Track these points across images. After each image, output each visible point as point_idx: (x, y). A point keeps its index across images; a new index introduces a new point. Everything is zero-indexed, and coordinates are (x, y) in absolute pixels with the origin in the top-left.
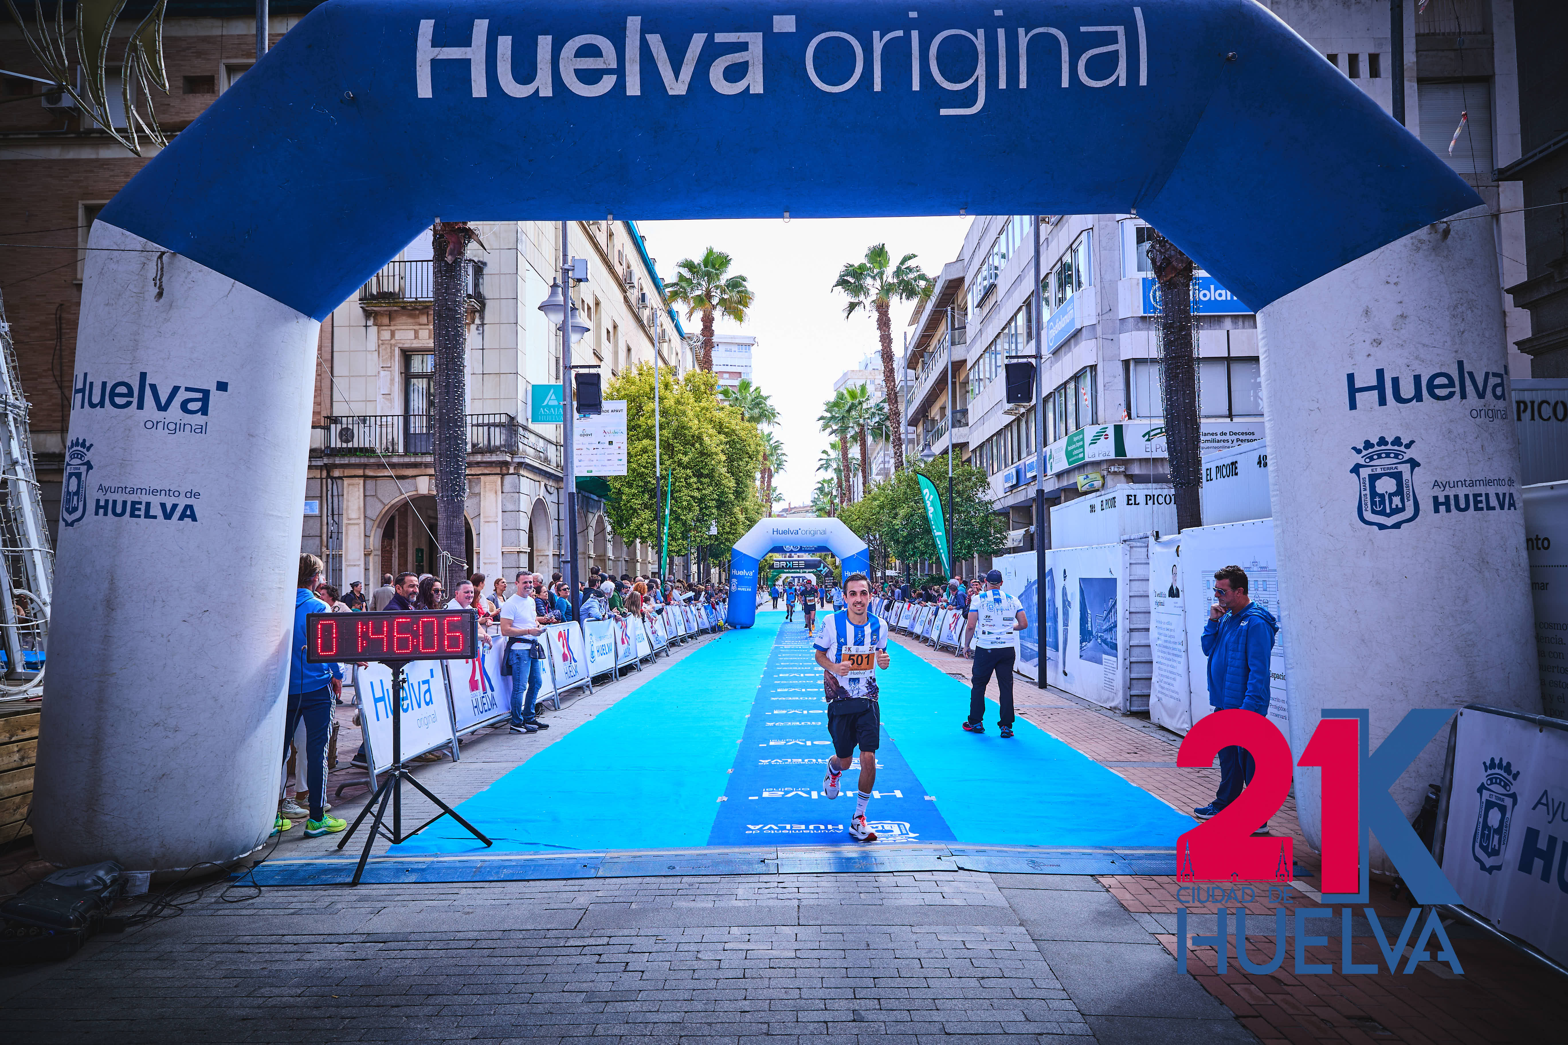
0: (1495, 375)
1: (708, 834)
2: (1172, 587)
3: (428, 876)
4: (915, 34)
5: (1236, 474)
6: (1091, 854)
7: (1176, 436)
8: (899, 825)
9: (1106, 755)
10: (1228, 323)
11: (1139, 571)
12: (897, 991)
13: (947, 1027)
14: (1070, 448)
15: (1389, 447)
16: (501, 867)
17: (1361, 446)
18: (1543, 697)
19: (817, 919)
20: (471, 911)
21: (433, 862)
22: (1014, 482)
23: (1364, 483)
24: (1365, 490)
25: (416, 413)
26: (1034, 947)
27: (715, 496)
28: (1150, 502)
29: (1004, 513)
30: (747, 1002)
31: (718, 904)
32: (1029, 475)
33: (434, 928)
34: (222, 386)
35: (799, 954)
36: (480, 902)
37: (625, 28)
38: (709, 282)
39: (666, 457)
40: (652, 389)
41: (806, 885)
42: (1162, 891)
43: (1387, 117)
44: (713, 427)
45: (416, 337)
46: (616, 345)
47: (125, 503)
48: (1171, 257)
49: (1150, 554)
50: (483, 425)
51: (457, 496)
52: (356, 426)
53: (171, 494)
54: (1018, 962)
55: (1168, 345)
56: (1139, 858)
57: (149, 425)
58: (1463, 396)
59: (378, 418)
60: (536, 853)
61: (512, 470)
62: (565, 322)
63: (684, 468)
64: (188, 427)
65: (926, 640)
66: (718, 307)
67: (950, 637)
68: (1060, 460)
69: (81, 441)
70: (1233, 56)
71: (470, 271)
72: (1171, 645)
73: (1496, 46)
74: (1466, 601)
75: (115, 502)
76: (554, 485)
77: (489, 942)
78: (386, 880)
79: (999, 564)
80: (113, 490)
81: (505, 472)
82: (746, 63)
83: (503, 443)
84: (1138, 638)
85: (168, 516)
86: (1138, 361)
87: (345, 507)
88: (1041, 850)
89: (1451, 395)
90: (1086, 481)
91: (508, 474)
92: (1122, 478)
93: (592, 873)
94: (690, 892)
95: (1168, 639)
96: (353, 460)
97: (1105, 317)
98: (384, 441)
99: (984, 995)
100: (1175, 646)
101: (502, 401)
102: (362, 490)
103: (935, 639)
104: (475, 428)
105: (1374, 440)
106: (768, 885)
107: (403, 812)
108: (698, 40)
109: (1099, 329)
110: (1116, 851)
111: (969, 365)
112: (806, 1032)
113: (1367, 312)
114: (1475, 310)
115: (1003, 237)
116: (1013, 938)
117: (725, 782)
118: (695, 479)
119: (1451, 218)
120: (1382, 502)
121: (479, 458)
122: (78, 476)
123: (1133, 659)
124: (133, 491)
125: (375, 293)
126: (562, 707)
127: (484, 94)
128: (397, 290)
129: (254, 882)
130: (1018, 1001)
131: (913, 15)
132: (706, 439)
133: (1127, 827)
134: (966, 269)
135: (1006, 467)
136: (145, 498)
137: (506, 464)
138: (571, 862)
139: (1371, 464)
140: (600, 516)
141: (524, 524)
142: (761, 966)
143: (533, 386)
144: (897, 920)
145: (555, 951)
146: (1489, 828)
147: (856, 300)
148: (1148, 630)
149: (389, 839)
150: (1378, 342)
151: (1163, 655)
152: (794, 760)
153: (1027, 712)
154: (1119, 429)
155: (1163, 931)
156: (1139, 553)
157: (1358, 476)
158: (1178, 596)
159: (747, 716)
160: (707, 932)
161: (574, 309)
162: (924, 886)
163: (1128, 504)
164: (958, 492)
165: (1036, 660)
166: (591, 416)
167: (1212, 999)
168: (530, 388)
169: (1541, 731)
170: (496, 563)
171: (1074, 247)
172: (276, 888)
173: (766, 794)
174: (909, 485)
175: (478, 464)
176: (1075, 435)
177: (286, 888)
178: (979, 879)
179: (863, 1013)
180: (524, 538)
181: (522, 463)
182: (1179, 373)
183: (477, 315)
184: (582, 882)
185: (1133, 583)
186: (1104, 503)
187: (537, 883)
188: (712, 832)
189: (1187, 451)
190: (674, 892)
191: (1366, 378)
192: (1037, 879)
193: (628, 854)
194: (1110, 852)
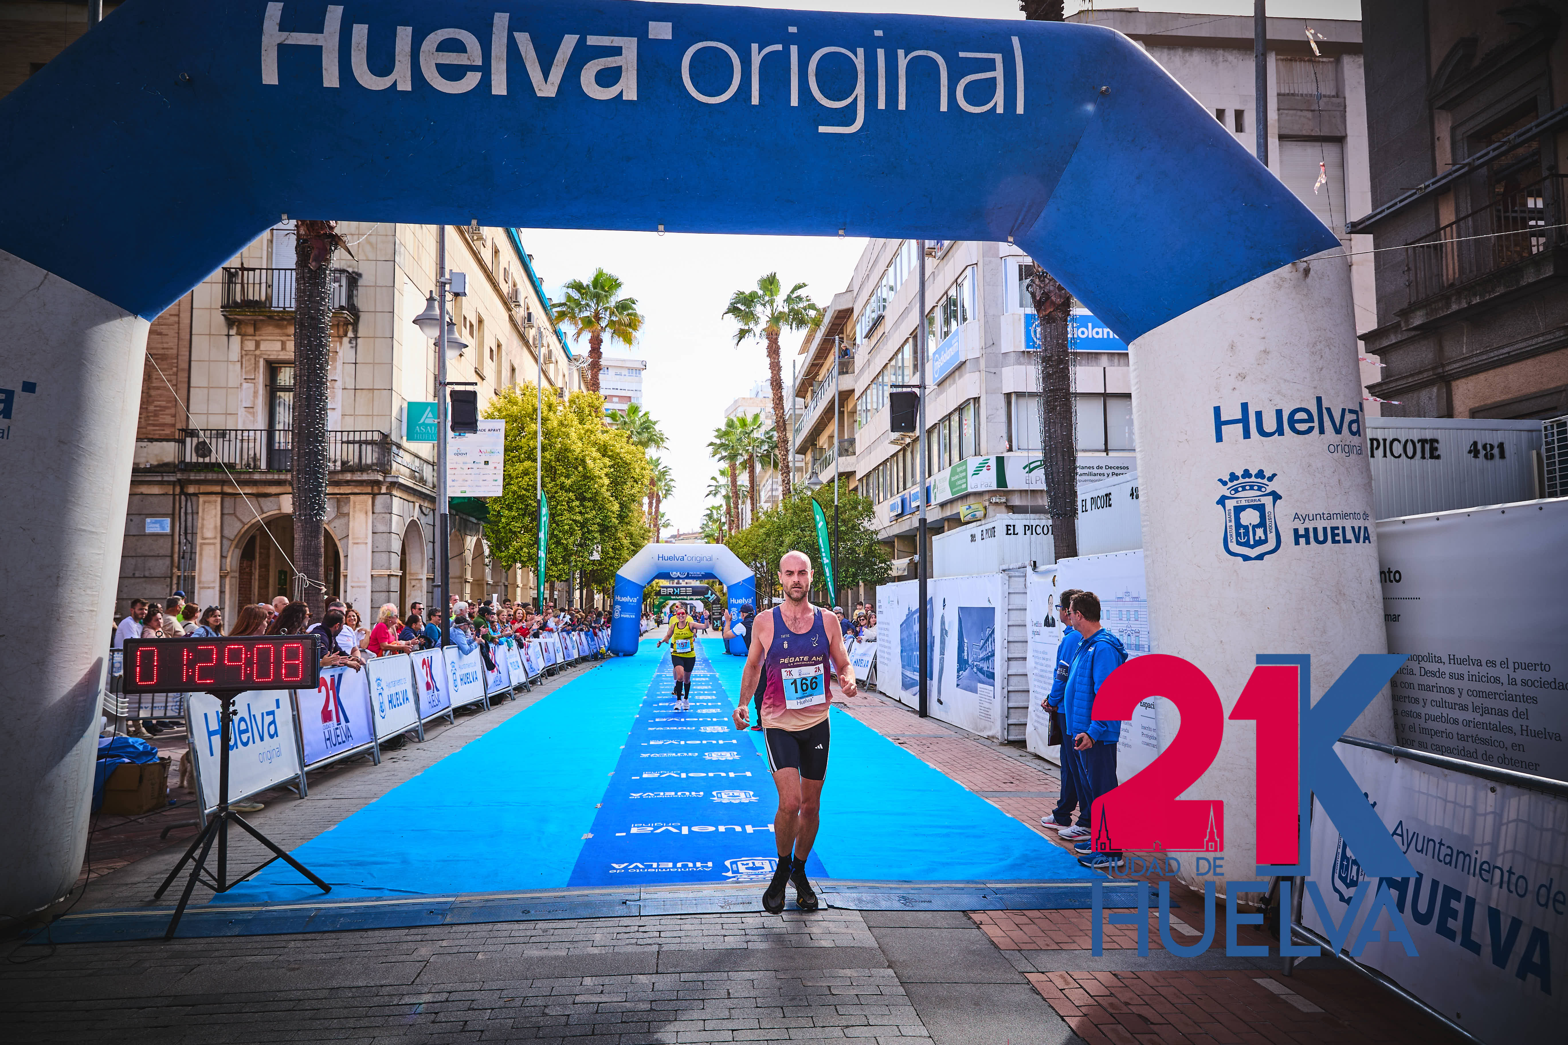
0: (1351, 411)
1: (569, 874)
2: (1048, 616)
3: (253, 928)
4: (794, 49)
5: (1110, 506)
6: (963, 889)
7: (1054, 468)
9: (983, 785)
10: (1104, 361)
11: (1017, 601)
14: (953, 479)
15: (1253, 479)
16: (337, 915)
17: (1226, 478)
18: (1396, 726)
19: (677, 966)
20: (297, 966)
21: (261, 912)
22: (900, 511)
23: (1229, 514)
24: (1230, 521)
25: (281, 427)
26: (901, 990)
27: (598, 520)
28: (1028, 532)
29: (889, 542)
31: (573, 952)
32: (914, 505)
33: (252, 988)
35: (654, 1005)
36: (308, 957)
37: (491, 25)
38: (598, 304)
39: (547, 480)
40: (535, 410)
41: (668, 928)
42: (1033, 926)
43: (1253, 157)
44: (598, 450)
45: (283, 348)
46: (499, 365)
48: (1050, 292)
49: (1028, 584)
50: (354, 442)
51: (316, 515)
52: (214, 440)
54: (884, 1008)
55: (1047, 377)
56: (1011, 892)
58: (1322, 431)
59: (239, 433)
60: (379, 899)
61: (384, 490)
62: (441, 337)
63: (566, 491)
66: (608, 329)
68: (944, 491)
70: (1107, 90)
71: (344, 282)
73: (1347, 109)
74: (1324, 632)
76: (429, 506)
77: (313, 1002)
78: (205, 933)
79: (882, 592)
81: (376, 491)
82: (620, 68)
83: (375, 461)
84: (1015, 668)
86: (1020, 395)
87: (199, 525)
88: (912, 886)
89: (1311, 429)
91: (380, 494)
92: (1003, 508)
93: (439, 919)
94: (544, 939)
95: (1044, 668)
96: (210, 476)
97: (989, 351)
98: (245, 456)
101: (375, 418)
102: (219, 508)
104: (345, 446)
105: (1239, 473)
106: (628, 930)
107: (229, 856)
108: (569, 42)
109: (982, 362)
110: (989, 885)
111: (857, 394)
113: (1232, 347)
114: (1333, 348)
115: (891, 270)
116: (881, 982)
117: (591, 819)
118: (577, 503)
119: (1311, 257)
120: (1247, 533)
121: (348, 476)
123: (1010, 688)
125: (239, 301)
126: (426, 737)
127: (336, 84)
128: (263, 298)
129: (49, 939)
131: (793, 29)
132: (589, 462)
133: (1001, 860)
134: (855, 299)
135: (891, 496)
137: (378, 483)
138: (417, 908)
139: (1236, 495)
140: (479, 540)
141: (397, 546)
142: (613, 1020)
143: (409, 403)
144: (761, 965)
145: (387, 1011)
146: (1348, 859)
147: (747, 328)
148: (1025, 659)
149: (213, 887)
150: (1242, 377)
151: (1039, 684)
152: (667, 794)
153: (907, 741)
154: (1000, 461)
155: (1033, 970)
156: (1018, 583)
157: (1224, 507)
158: (1054, 626)
159: (622, 747)
160: (557, 983)
161: (451, 324)
162: (792, 927)
163: (1007, 534)
164: (843, 521)
165: (917, 689)
166: (467, 435)
168: (405, 405)
169: (1396, 762)
170: (365, 587)
171: (959, 281)
172: (75, 946)
173: (634, 830)
174: (795, 513)
175: (348, 483)
176: (958, 466)
177: (87, 945)
178: (849, 918)
180: (396, 560)
181: (395, 483)
182: (1057, 406)
183: (350, 328)
184: (426, 930)
185: (1011, 612)
186: (985, 532)
187: (377, 933)
188: (574, 872)
189: (1064, 481)
190: (526, 940)
191: (1231, 412)
192: (908, 916)
193: (479, 898)
194: (982, 886)
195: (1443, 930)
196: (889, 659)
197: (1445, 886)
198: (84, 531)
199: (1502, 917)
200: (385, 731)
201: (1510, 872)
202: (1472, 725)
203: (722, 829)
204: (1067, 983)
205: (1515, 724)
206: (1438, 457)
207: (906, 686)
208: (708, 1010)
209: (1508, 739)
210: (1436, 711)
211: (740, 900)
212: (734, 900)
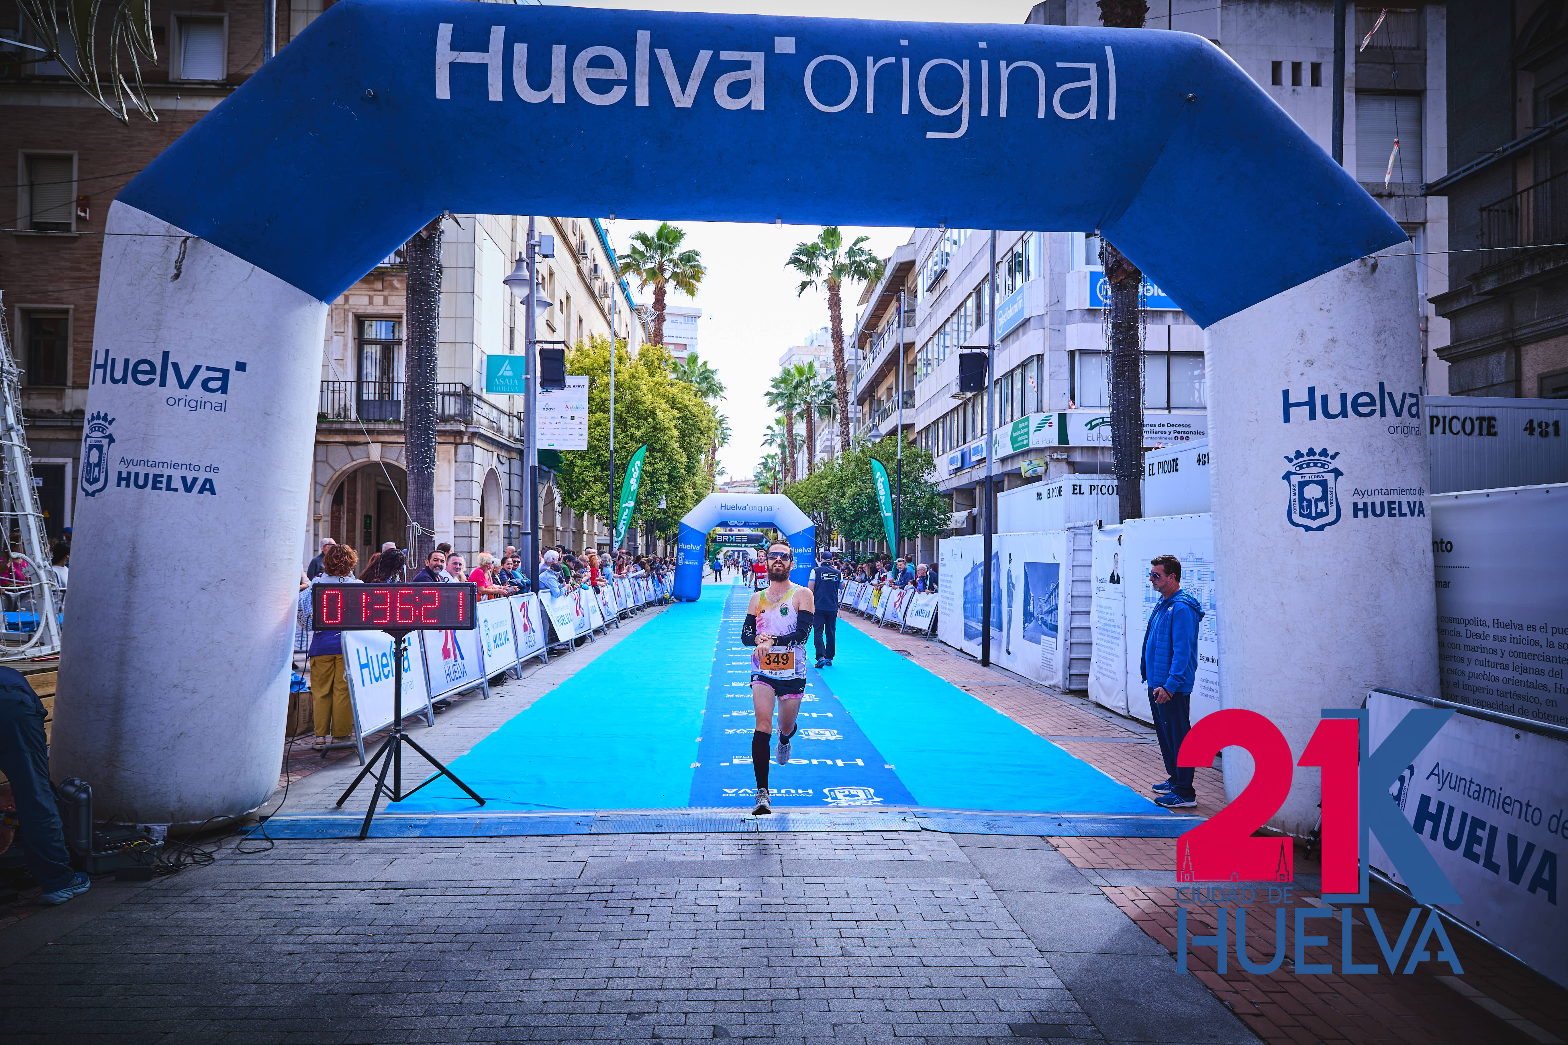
0: (1411, 395)
1: (688, 796)
2: (1113, 573)
3: (431, 832)
4: (906, 61)
5: (1177, 470)
6: (1039, 818)
7: (1121, 431)
8: (864, 790)
9: (1048, 730)
10: (1169, 318)
11: (1082, 558)
12: (877, 932)
13: (924, 961)
14: (1015, 434)
15: (1317, 457)
16: (499, 824)
17: (1292, 456)
18: (1442, 682)
19: (798, 871)
20: (478, 862)
21: (433, 819)
22: (959, 465)
23: (1294, 489)
25: (369, 380)
26: (994, 896)
27: (667, 471)
28: (1094, 492)
29: (948, 494)
30: (746, 940)
31: (707, 858)
32: (974, 458)
33: (447, 877)
34: (241, 367)
35: (787, 900)
36: (485, 855)
37: (634, 42)
38: (662, 256)
39: (619, 431)
40: (607, 362)
41: (785, 842)
42: (1104, 850)
43: (1327, 157)
44: (666, 402)
45: (371, 303)
46: (569, 316)
47: (147, 476)
48: (1122, 259)
49: (1094, 543)
51: (426, 468)
53: (192, 468)
54: (981, 908)
55: (1116, 342)
56: (1083, 821)
57: (171, 401)
58: (1383, 414)
59: (331, 384)
60: (528, 812)
61: (466, 440)
62: (528, 297)
63: (636, 442)
64: (208, 405)
65: (870, 617)
66: (671, 281)
67: (895, 615)
68: (1004, 446)
69: (102, 415)
70: (1193, 97)
72: (1111, 629)
73: (1427, 63)
74: (1378, 597)
75: (137, 474)
76: (506, 455)
77: (501, 889)
78: (392, 834)
79: (945, 545)
80: (135, 463)
81: (459, 441)
82: (749, 81)
83: (457, 412)
85: (188, 489)
86: (1083, 352)
88: (995, 814)
89: (1372, 412)
90: (1030, 467)
91: (462, 443)
92: (1064, 466)
93: (585, 830)
94: (680, 848)
95: (1107, 622)
97: (1054, 308)
98: (335, 406)
99: (954, 935)
100: (1114, 629)
101: (461, 370)
103: (880, 616)
105: (1304, 451)
106: (750, 842)
107: (402, 773)
108: (704, 57)
109: (1047, 319)
110: (1063, 816)
111: (918, 347)
112: (801, 964)
113: (1302, 335)
116: (976, 889)
117: (695, 750)
118: (648, 454)
119: (1379, 253)
120: (1309, 506)
122: (100, 448)
123: (1073, 641)
124: (155, 465)
126: (524, 675)
127: (500, 98)
129: (265, 835)
130: (984, 940)
131: (904, 43)
132: (659, 414)
133: (1071, 795)
134: (916, 252)
135: (951, 450)
136: (166, 472)
137: (460, 433)
138: (565, 820)
139: (1300, 472)
140: (549, 487)
141: (477, 494)
142: (754, 910)
143: (488, 356)
144: (870, 873)
145: (564, 897)
147: (808, 279)
148: (1089, 613)
149: (390, 798)
150: (1310, 363)
151: (1102, 637)
153: (972, 688)
154: (1062, 418)
155: (1107, 884)
156: (1083, 541)
157: (1289, 482)
158: (1119, 583)
159: (707, 688)
160: (701, 881)
162: (892, 845)
163: (1073, 493)
164: (905, 473)
165: (980, 639)
166: (554, 391)
167: (1150, 939)
168: (485, 358)
170: (447, 532)
171: (1025, 238)
172: (288, 841)
173: (736, 762)
174: (855, 465)
176: (1021, 422)
177: (296, 841)
178: (941, 839)
179: (850, 949)
180: (476, 507)
181: (476, 433)
182: (1126, 371)
184: (577, 838)
185: (1075, 568)
186: (1051, 491)
187: (535, 838)
188: (691, 795)
189: (1131, 445)
190: (665, 848)
191: (1299, 395)
192: (993, 839)
193: (617, 813)
194: (1057, 816)
195: (1469, 854)
196: (950, 610)
197: (1473, 817)
198: (284, 490)
199: (1519, 843)
200: (493, 668)
201: (1528, 805)
202: (1511, 682)
203: (815, 762)
204: (1137, 895)
205: (1550, 682)
206: (1495, 434)
207: (969, 636)
208: (832, 906)
209: (1543, 695)
210: (1480, 670)
211: (844, 822)
212: (839, 821)
